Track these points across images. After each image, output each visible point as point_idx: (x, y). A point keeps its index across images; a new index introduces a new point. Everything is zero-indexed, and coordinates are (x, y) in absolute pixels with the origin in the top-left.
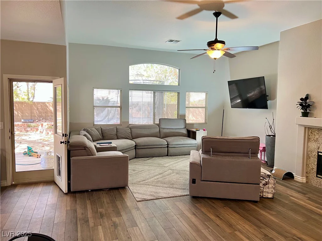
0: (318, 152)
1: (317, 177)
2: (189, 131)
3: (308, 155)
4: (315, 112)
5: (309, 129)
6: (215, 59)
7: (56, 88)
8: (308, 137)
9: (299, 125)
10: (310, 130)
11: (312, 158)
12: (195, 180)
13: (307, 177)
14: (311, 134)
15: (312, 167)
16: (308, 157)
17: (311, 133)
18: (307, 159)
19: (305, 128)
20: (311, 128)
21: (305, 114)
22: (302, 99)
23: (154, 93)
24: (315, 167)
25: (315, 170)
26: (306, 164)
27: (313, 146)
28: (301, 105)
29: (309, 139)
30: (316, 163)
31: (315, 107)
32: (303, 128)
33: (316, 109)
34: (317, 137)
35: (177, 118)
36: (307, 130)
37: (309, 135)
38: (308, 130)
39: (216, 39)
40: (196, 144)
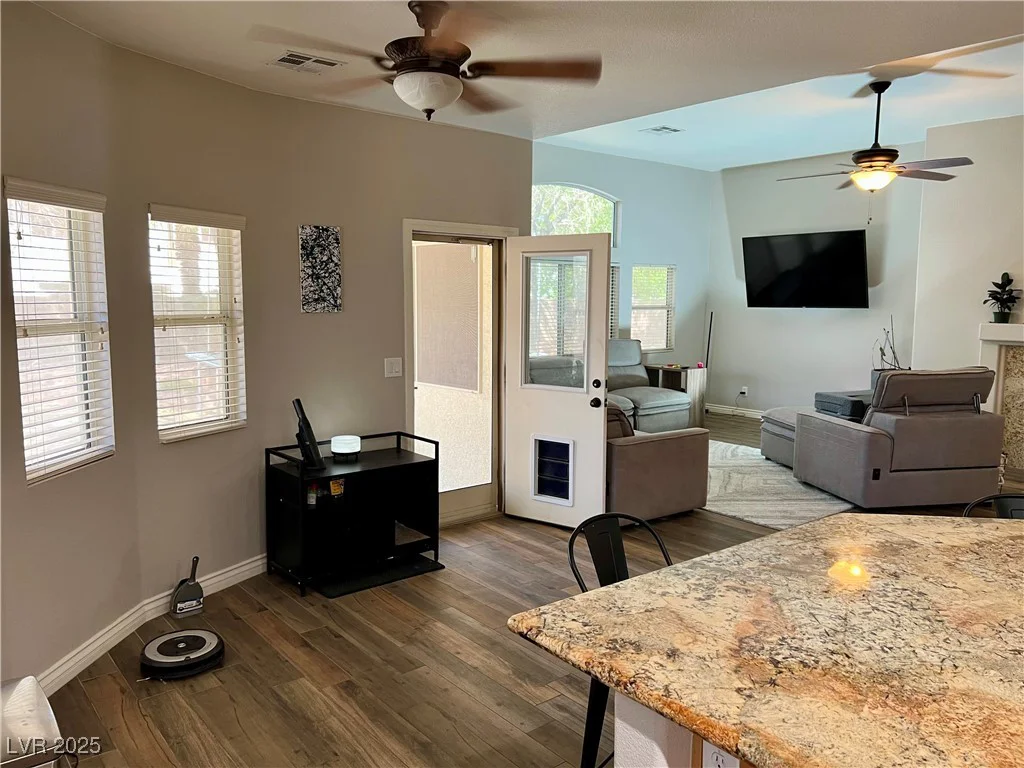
2: (651, 373)
5: (1009, 349)
6: (872, 191)
7: (527, 258)
8: (1005, 366)
9: (986, 340)
10: (1011, 352)
12: (879, 470)
14: (1014, 360)
15: (1014, 431)
17: (1014, 357)
19: (1001, 346)
20: (1012, 347)
21: (1002, 318)
23: (562, 268)
28: (993, 295)
29: (1007, 370)
32: (996, 347)
36: (1003, 351)
37: (1007, 363)
38: (1007, 352)
39: (876, 144)
40: (689, 403)
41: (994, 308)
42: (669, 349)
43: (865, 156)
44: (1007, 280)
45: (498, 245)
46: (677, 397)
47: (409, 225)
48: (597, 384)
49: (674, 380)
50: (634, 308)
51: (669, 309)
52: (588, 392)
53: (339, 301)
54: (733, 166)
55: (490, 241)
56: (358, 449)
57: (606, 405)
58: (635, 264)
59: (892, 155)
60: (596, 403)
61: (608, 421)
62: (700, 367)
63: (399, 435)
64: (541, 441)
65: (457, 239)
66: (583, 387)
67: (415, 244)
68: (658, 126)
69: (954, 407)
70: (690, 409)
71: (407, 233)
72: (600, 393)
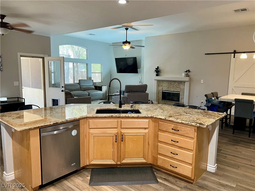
0: (162, 91)
1: (162, 101)
2: (95, 87)
3: (158, 92)
4: (161, 74)
5: (159, 81)
7: (49, 61)
8: (158, 85)
9: (155, 80)
11: (160, 93)
13: (158, 101)
14: (160, 83)
16: (159, 93)
18: (158, 94)
21: (157, 75)
22: (156, 69)
23: (73, 63)
24: (161, 97)
25: (161, 98)
26: (158, 96)
27: (160, 88)
28: (156, 71)
29: (159, 85)
30: (161, 95)
31: (161, 72)
32: (157, 81)
33: (161, 73)
34: (162, 84)
35: (86, 79)
36: (158, 81)
37: (158, 84)
39: (126, 40)
40: (102, 93)
41: (155, 73)
42: (102, 82)
43: (124, 43)
44: (158, 68)
45: (43, 58)
46: (99, 92)
47: (19, 54)
48: (63, 87)
49: (100, 88)
50: (92, 73)
51: (101, 73)
52: (61, 89)
53: (2, 70)
54: (114, 42)
55: (42, 58)
56: (7, 100)
57: (65, 91)
58: (92, 63)
59: (129, 43)
60: (63, 91)
61: (65, 95)
62: (105, 86)
63: (18, 98)
64: (53, 99)
65: (33, 57)
66: (60, 88)
67: (21, 58)
68: (90, 34)
69: (141, 92)
70: (103, 95)
71: (19, 56)
72: (63, 89)
